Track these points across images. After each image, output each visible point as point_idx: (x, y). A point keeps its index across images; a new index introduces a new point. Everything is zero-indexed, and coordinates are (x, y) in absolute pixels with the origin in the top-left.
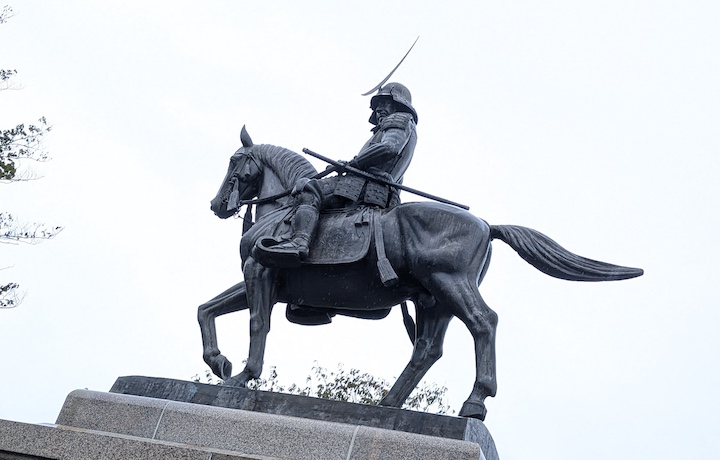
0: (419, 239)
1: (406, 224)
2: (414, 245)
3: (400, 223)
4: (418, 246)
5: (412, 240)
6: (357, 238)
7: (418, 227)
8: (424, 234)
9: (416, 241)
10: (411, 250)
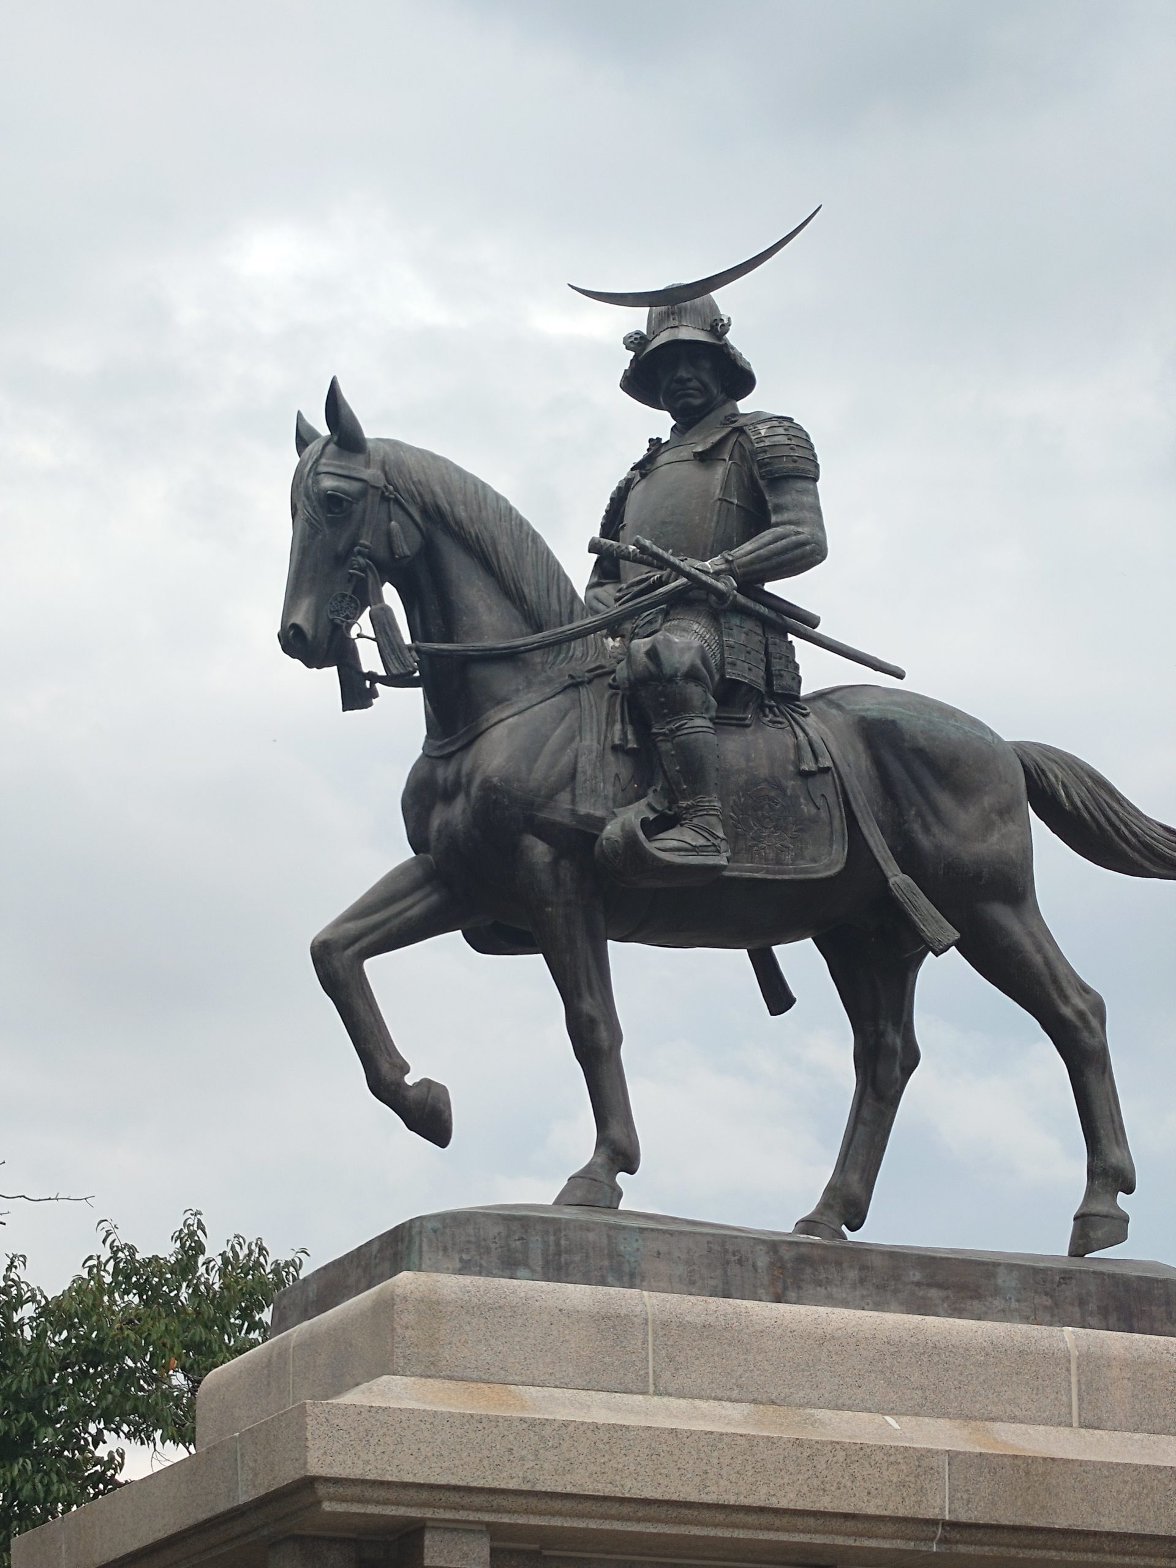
0: (936, 812)
1: (896, 769)
2: (926, 829)
3: (878, 763)
4: (936, 829)
5: (920, 814)
6: (813, 811)
7: (929, 781)
8: (945, 801)
9: (930, 819)
10: (925, 842)
